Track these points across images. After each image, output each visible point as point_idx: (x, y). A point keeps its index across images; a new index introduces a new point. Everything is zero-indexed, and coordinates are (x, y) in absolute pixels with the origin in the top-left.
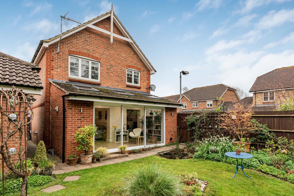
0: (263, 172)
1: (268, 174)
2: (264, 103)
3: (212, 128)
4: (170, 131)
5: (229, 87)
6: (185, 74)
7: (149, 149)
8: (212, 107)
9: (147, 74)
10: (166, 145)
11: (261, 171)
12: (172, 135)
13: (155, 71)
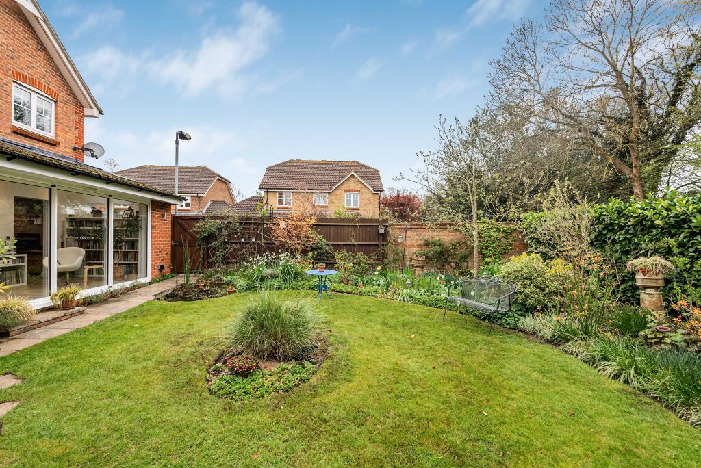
0: (338, 292)
1: (343, 292)
2: (278, 208)
3: (246, 243)
4: (160, 252)
5: (219, 176)
6: (186, 138)
7: (126, 292)
8: (189, 208)
9: (77, 113)
10: (154, 281)
11: (334, 291)
12: (163, 259)
13: (101, 113)
